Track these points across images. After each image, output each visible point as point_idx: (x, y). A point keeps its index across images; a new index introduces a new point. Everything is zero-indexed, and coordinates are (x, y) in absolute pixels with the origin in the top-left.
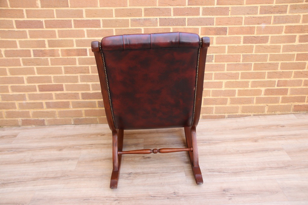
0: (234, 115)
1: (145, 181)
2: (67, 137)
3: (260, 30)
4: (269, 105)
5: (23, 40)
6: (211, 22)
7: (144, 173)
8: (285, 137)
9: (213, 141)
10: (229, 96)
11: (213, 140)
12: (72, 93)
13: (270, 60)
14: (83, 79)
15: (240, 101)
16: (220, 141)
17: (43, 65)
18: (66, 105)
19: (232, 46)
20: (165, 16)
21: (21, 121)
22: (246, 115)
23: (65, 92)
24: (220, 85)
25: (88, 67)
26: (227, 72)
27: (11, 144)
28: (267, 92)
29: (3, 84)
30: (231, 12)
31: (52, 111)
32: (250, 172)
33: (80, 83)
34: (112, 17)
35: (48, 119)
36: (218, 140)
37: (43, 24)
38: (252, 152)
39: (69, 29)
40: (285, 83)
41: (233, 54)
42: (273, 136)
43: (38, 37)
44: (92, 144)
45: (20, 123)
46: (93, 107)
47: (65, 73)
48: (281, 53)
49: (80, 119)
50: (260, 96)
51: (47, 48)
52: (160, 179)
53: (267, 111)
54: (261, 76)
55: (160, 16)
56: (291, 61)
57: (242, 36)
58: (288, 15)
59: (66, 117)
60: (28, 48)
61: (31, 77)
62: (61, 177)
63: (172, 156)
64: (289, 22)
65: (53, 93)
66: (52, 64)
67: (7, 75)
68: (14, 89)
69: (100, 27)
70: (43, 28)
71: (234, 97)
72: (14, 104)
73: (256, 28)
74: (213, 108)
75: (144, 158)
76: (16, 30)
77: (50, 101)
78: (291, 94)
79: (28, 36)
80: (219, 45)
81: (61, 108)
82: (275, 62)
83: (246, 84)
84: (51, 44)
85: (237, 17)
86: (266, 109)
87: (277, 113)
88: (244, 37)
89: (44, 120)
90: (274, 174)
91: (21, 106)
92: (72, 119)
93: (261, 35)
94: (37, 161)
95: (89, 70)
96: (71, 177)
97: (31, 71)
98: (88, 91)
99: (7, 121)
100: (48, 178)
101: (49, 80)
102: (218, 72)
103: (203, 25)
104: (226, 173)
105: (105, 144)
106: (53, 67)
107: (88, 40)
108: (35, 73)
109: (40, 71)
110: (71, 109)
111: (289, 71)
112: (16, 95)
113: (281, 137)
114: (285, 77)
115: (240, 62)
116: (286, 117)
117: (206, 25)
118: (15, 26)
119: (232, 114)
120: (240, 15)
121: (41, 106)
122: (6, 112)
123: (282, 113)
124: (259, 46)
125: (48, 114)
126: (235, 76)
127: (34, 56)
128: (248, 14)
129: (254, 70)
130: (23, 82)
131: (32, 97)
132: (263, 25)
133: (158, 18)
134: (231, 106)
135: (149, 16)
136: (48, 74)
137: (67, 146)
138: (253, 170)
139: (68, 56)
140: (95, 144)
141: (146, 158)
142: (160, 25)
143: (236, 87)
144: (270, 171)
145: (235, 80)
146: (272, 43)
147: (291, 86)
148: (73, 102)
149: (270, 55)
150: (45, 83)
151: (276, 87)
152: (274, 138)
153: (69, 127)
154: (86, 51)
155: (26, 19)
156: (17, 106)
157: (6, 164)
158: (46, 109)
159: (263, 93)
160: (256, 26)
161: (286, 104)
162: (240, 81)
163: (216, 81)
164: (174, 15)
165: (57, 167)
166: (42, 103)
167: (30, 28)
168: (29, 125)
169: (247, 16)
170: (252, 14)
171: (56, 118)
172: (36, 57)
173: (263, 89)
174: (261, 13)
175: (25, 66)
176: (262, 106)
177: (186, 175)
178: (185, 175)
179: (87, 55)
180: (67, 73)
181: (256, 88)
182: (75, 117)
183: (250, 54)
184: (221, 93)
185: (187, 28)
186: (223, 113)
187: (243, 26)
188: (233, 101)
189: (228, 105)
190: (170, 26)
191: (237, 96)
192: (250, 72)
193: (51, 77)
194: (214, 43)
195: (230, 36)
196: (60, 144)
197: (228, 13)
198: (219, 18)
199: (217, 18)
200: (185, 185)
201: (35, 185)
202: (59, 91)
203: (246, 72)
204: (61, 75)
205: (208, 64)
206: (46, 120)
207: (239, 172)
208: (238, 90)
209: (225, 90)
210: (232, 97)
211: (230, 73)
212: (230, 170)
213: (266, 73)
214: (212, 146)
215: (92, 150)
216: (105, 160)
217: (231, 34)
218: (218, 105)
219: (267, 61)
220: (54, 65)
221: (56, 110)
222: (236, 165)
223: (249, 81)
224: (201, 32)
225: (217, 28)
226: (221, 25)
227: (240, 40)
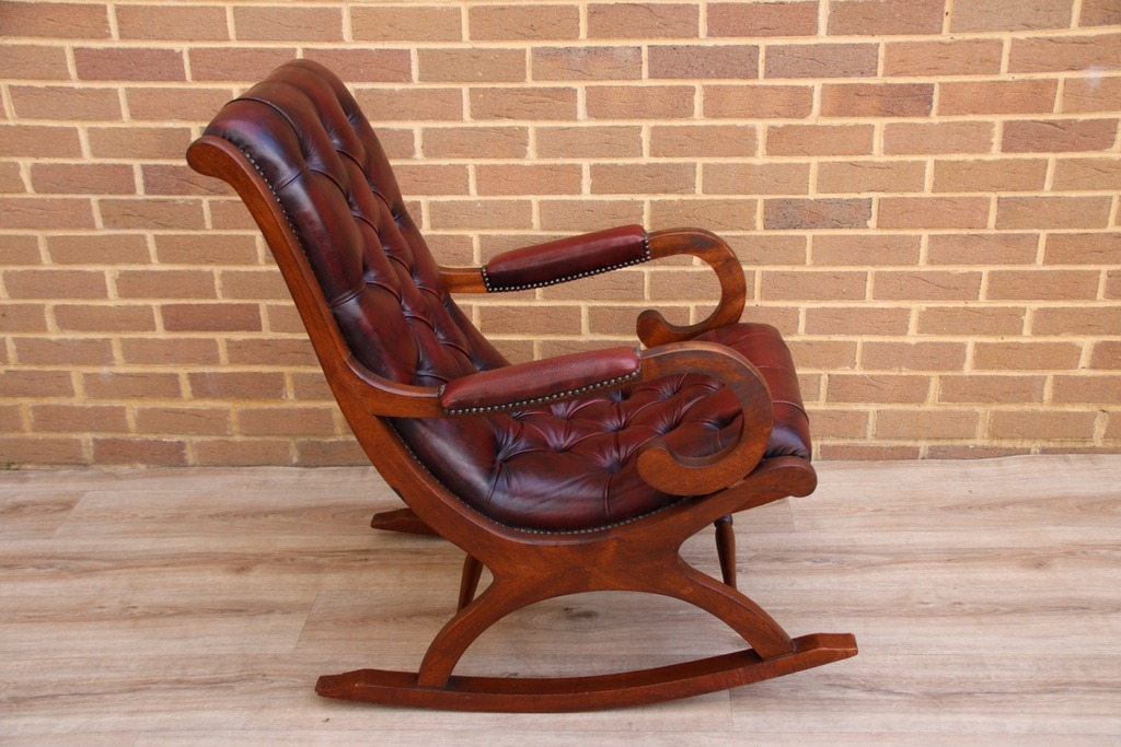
0: (955, 447)
2: (271, 517)
3: (1077, 93)
4: (1113, 409)
5: (105, 125)
6: (863, 60)
9: (857, 557)
10: (934, 368)
11: (858, 553)
12: (293, 340)
13: (1119, 222)
15: (981, 391)
16: (887, 559)
17: (182, 228)
18: (271, 387)
19: (953, 162)
20: (673, 37)
21: (91, 444)
22: (1009, 450)
23: (267, 334)
24: (897, 322)
26: (930, 269)
27: (49, 538)
28: (1104, 355)
29: (24, 297)
30: (953, 22)
31: (214, 411)
32: (1001, 698)
34: (459, 39)
35: (198, 439)
36: (877, 555)
37: (183, 65)
38: (1019, 610)
41: (957, 195)
43: (162, 117)
44: (367, 550)
45: (88, 455)
47: (268, 262)
49: (326, 444)
50: (1073, 373)
53: (1105, 437)
54: (1079, 287)
55: (651, 37)
57: (998, 120)
59: (269, 434)
60: (125, 157)
61: (134, 273)
62: (239, 679)
65: (220, 337)
66: (216, 226)
67: (39, 262)
68: (67, 319)
69: (409, 80)
70: (182, 79)
71: (956, 373)
72: (65, 376)
73: (1061, 85)
75: (567, 618)
76: (78, 85)
77: (208, 370)
79: (125, 112)
80: (896, 158)
81: (249, 398)
83: (1012, 321)
85: (977, 41)
86: (1100, 428)
88: (1008, 126)
89: (181, 445)
90: (1107, 715)
91: (94, 385)
92: (293, 444)
93: (1082, 117)
94: (148, 613)
96: (277, 684)
97: (137, 251)
99: (35, 442)
100: (189, 681)
101: (203, 285)
102: (889, 269)
103: (832, 75)
104: (898, 693)
105: (417, 553)
106: (219, 236)
108: (149, 256)
109: (168, 250)
110: (290, 401)
112: (74, 341)
115: (985, 227)
117: (846, 74)
118: (72, 71)
119: (949, 443)
120: (991, 30)
121: (170, 386)
122: (35, 409)
124: (1072, 160)
125: (197, 422)
126: (967, 287)
127: (147, 192)
128: (1028, 27)
129: (1046, 262)
130: (103, 294)
131: (135, 352)
132: (1094, 74)
133: (644, 44)
134: (943, 408)
135: (608, 37)
136: (202, 263)
137: (269, 555)
138: (1013, 690)
140: (377, 551)
141: (579, 615)
142: (652, 76)
143: (968, 334)
144: (1088, 697)
145: (961, 304)
148: (296, 378)
150: (188, 297)
153: (278, 475)
155: (115, 43)
156: (77, 384)
157: (30, 619)
158: (190, 400)
159: (1084, 360)
160: (1061, 76)
162: (984, 309)
163: (880, 304)
164: (710, 34)
165: (224, 639)
166: (174, 377)
167: (130, 78)
168: (123, 462)
169: (1022, 35)
170: (1045, 28)
171: (231, 439)
172: (154, 193)
173: (1087, 343)
174: (1086, 22)
175: (110, 228)
176: (1081, 415)
181: (1053, 339)
182: (303, 435)
183: (1033, 194)
184: (901, 355)
185: (765, 88)
186: (909, 439)
187: (1004, 76)
188: (953, 391)
189: (932, 404)
190: (694, 77)
191: (968, 370)
192: (1031, 272)
193: (211, 273)
194: (875, 151)
195: (945, 119)
196: (241, 543)
197: (941, 23)
198: (899, 43)
199: (889, 47)
200: (724, 734)
201: (136, 709)
202: (242, 330)
203: (1013, 272)
204: (251, 269)
205: (847, 236)
206: (191, 442)
207: (951, 694)
208: (977, 345)
209: (918, 345)
210: (950, 373)
211: (942, 273)
212: (918, 683)
213: (1103, 278)
214: (849, 578)
215: (367, 576)
216: (415, 619)
217: (950, 114)
218: (889, 402)
219: (1105, 224)
220: (225, 228)
221: (232, 407)
222: (944, 665)
223: (1025, 309)
224: (823, 102)
225: (890, 85)
226: (907, 73)
227: (990, 135)
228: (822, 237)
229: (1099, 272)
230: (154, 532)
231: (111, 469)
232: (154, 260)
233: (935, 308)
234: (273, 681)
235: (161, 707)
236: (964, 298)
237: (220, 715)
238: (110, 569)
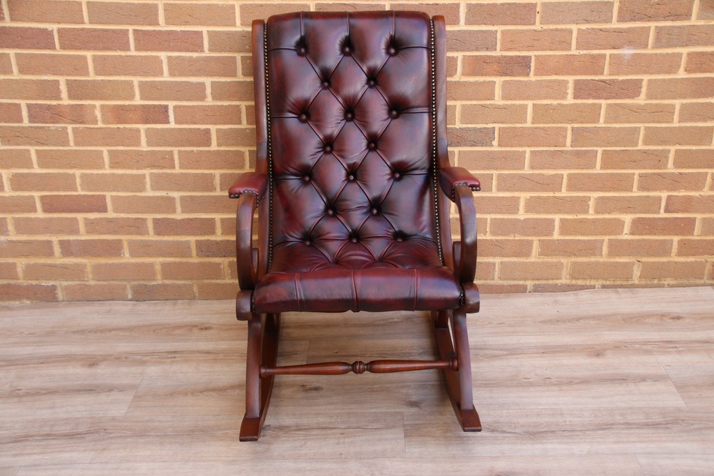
0: (549, 285)
1: (301, 447)
2: (113, 332)
3: (617, 62)
4: (644, 260)
6: (487, 41)
7: (299, 428)
8: (677, 345)
9: (487, 352)
10: (535, 235)
11: (487, 349)
12: (128, 218)
13: (645, 143)
14: (158, 183)
15: (565, 249)
16: (505, 353)
17: (55, 145)
18: (114, 249)
19: (544, 105)
22: (583, 286)
23: (111, 214)
24: (512, 205)
25: (171, 151)
26: (531, 172)
28: (638, 226)
30: (542, 17)
31: (76, 264)
32: (572, 433)
33: (149, 193)
34: (234, 25)
35: (65, 283)
36: (499, 350)
37: (54, 39)
38: (585, 381)
39: (123, 54)
40: (687, 204)
41: (547, 125)
42: (646, 343)
43: (40, 73)
44: (175, 352)
46: (183, 256)
47: (111, 167)
48: (676, 124)
49: (150, 286)
50: (619, 237)
51: (66, 101)
52: (338, 443)
53: (640, 278)
54: (622, 183)
56: (702, 145)
57: (571, 79)
58: (696, 24)
59: (112, 280)
60: (16, 98)
61: (22, 175)
62: (88, 433)
63: (376, 386)
64: (697, 43)
65: (80, 217)
66: (77, 144)
69: (202, 51)
70: (53, 48)
71: (549, 238)
73: (608, 58)
74: (494, 264)
75: (303, 391)
77: (72, 238)
78: (704, 233)
79: (15, 69)
80: (509, 102)
81: (99, 256)
82: (660, 148)
83: (582, 205)
84: (76, 90)
85: (557, 30)
86: (637, 272)
87: (666, 283)
88: (577, 83)
89: (54, 288)
90: (634, 442)
92: (128, 287)
93: (621, 78)
94: (29, 393)
95: (172, 159)
96: (113, 435)
97: (24, 160)
98: (169, 213)
100: (55, 435)
101: (69, 182)
102: (506, 172)
103: (468, 50)
104: (509, 433)
105: (208, 352)
106: (79, 150)
107: (172, 82)
108: (32, 164)
109: (44, 159)
110: (127, 258)
111: (698, 173)
113: (668, 346)
114: (686, 189)
115: (564, 146)
116: (689, 292)
117: (477, 49)
119: (545, 282)
120: (565, 23)
121: (47, 249)
123: (680, 281)
124: (616, 104)
125: (64, 272)
126: (554, 184)
127: (30, 121)
128: (587, 21)
131: (22, 226)
132: (627, 52)
134: (541, 260)
136: (68, 168)
137: (111, 355)
138: (580, 429)
139: (118, 123)
140: (182, 352)
141: (311, 389)
143: (556, 213)
144: (624, 432)
145: (551, 194)
146: (652, 99)
147: (703, 212)
148: (131, 243)
149: (646, 128)
150: (59, 191)
151: (662, 215)
152: (649, 347)
153: (118, 306)
154: (167, 111)
155: (8, 23)
158: (61, 258)
159: (626, 229)
160: (608, 52)
161: (691, 259)
162: (565, 197)
163: (501, 194)
165: (79, 408)
166: (49, 243)
167: (18, 47)
168: (15, 299)
169: (584, 27)
170: (597, 22)
171: (87, 283)
172: (35, 122)
173: (628, 218)
174: (621, 19)
175: (6, 145)
176: (625, 264)
177: (405, 437)
178: (402, 435)
179: (168, 122)
180: (117, 168)
181: (607, 216)
182: (135, 280)
183: (593, 125)
184: (514, 226)
186: (521, 280)
187: (574, 52)
188: (547, 249)
189: (534, 258)
191: (556, 236)
192: (593, 174)
193: (74, 175)
194: (497, 97)
195: (539, 78)
196: (93, 349)
197: (535, 18)
198: (509, 30)
199: (503, 32)
200: (400, 459)
201: (18, 452)
202: (94, 212)
203: (583, 174)
204: (100, 172)
205: (480, 151)
206: (61, 285)
207: (542, 432)
208: (561, 220)
209: (525, 220)
210: (545, 238)
211: (539, 175)
212: (521, 426)
213: (636, 177)
214: (481, 364)
215: (175, 368)
216: (206, 393)
217: (542, 75)
218: (508, 256)
219: (636, 144)
220: (83, 146)
221: (88, 262)
222: (538, 415)
223: (590, 197)
224: (464, 67)
225: (505, 57)
226: (515, 49)
227: (566, 88)
228: (464, 152)
229: (634, 174)
230: (35, 342)
231: (7, 303)
232: (35, 165)
233: (535, 197)
234: (111, 433)
235: (36, 451)
236: (553, 191)
237: (75, 455)
238: (4, 366)
